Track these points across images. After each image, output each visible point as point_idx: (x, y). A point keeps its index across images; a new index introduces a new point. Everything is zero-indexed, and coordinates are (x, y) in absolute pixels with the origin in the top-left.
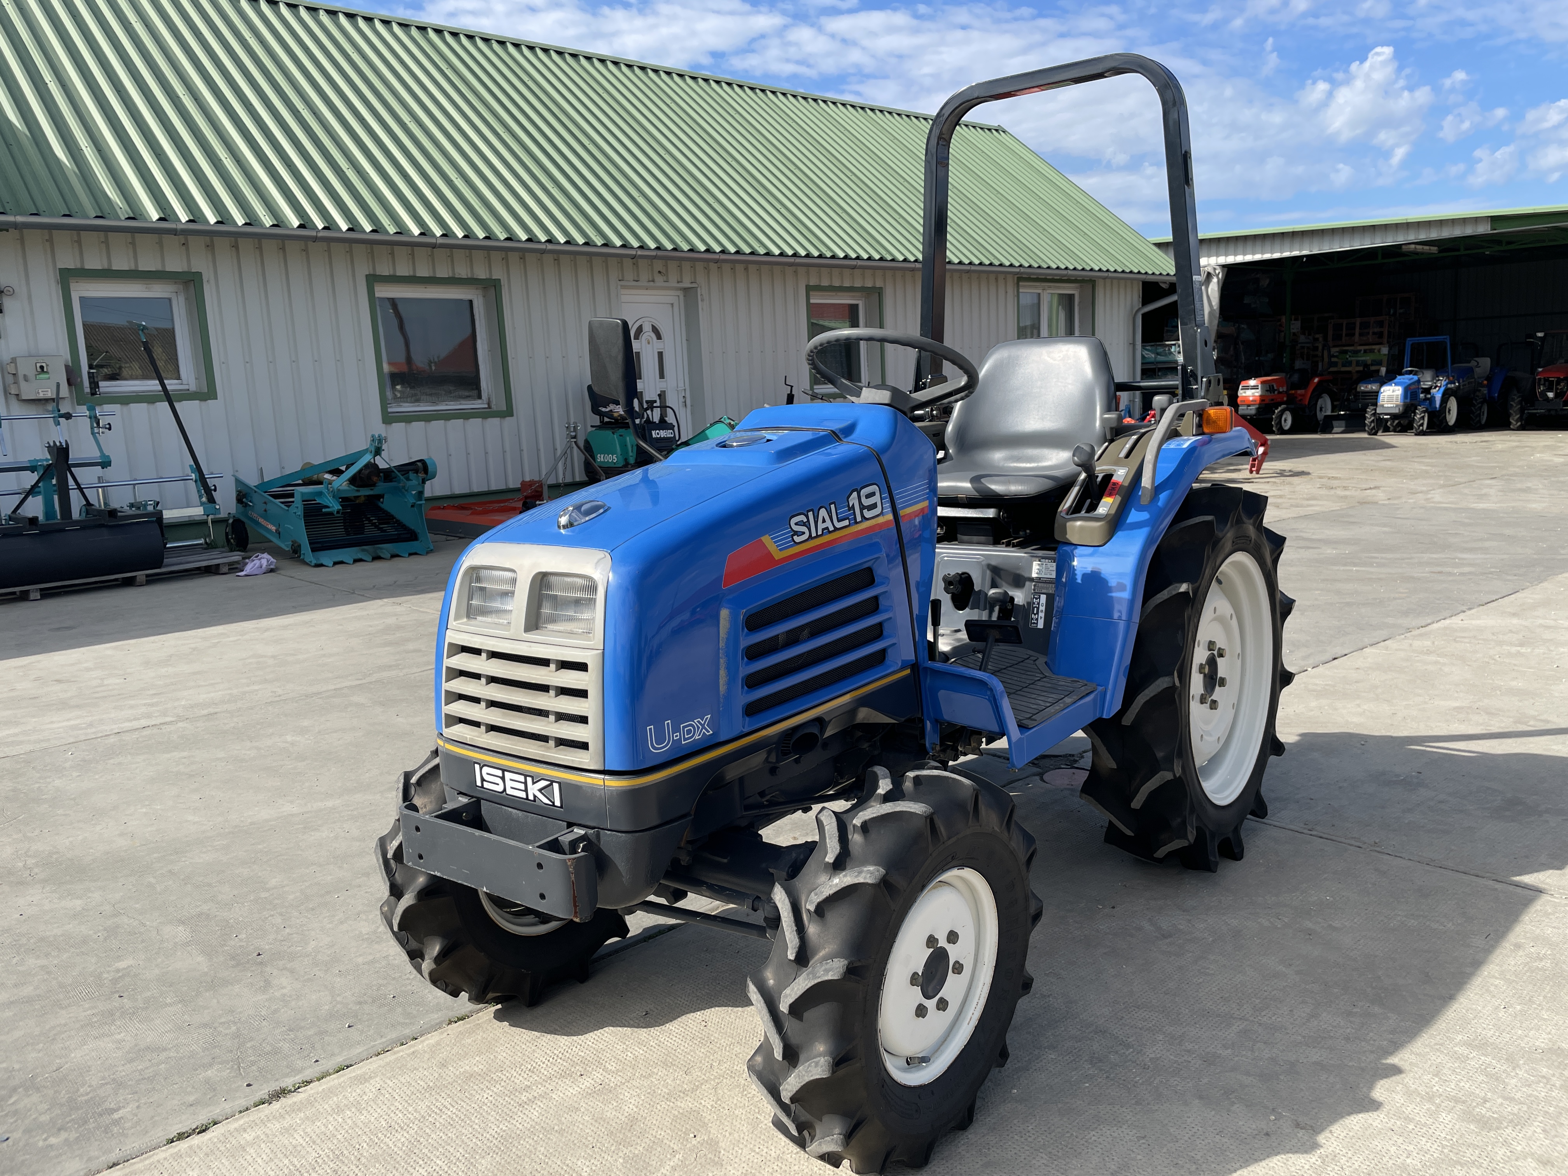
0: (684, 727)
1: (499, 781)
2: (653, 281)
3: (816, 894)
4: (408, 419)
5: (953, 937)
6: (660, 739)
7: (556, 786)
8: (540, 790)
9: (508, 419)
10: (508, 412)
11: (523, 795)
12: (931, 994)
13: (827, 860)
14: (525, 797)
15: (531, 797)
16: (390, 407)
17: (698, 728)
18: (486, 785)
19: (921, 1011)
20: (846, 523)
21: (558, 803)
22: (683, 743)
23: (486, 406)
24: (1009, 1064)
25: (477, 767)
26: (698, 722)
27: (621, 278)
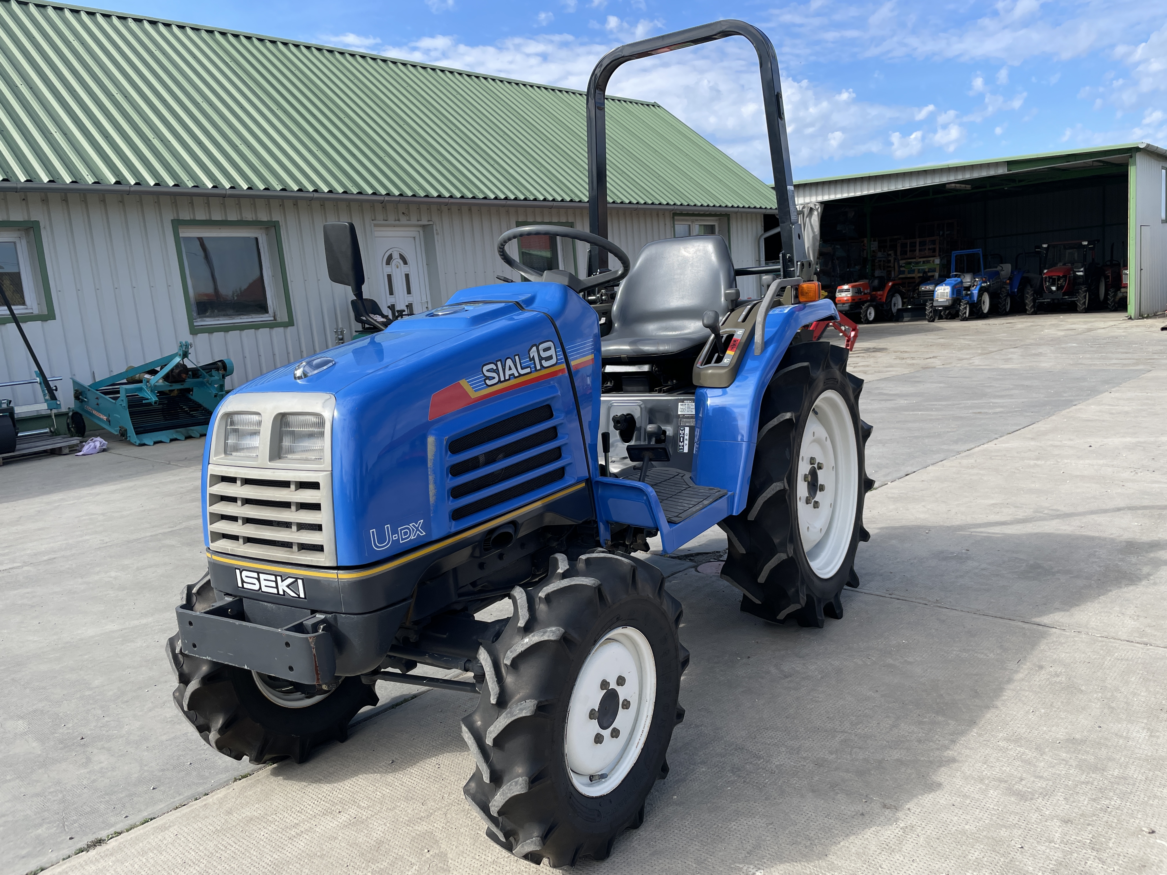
0: (401, 530)
1: (256, 581)
2: (399, 220)
3: (511, 652)
4: (211, 330)
5: (621, 681)
6: (382, 539)
7: (300, 582)
8: (288, 586)
9: (289, 328)
10: (290, 323)
11: (275, 591)
12: (605, 725)
13: (519, 625)
14: (276, 592)
15: (281, 592)
16: (196, 322)
17: (413, 530)
18: (245, 586)
19: (599, 739)
20: (528, 370)
21: (302, 595)
22: (401, 542)
23: (272, 319)
24: (670, 776)
25: (238, 571)
26: (413, 525)
27: (373, 219)
